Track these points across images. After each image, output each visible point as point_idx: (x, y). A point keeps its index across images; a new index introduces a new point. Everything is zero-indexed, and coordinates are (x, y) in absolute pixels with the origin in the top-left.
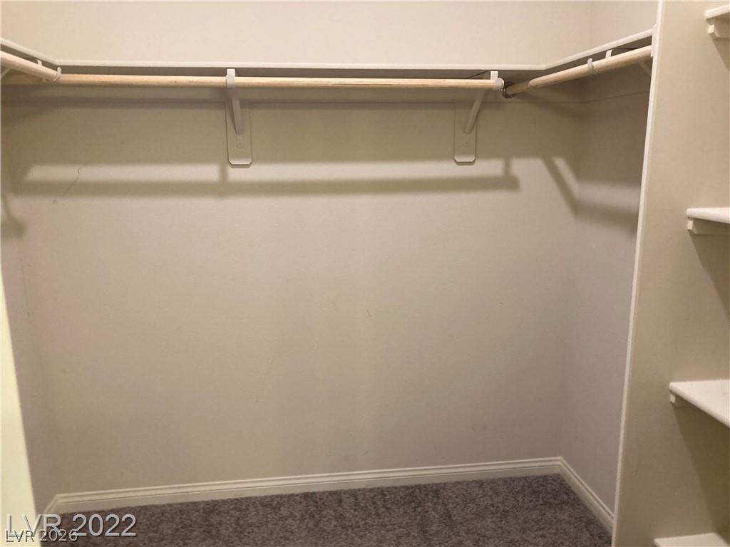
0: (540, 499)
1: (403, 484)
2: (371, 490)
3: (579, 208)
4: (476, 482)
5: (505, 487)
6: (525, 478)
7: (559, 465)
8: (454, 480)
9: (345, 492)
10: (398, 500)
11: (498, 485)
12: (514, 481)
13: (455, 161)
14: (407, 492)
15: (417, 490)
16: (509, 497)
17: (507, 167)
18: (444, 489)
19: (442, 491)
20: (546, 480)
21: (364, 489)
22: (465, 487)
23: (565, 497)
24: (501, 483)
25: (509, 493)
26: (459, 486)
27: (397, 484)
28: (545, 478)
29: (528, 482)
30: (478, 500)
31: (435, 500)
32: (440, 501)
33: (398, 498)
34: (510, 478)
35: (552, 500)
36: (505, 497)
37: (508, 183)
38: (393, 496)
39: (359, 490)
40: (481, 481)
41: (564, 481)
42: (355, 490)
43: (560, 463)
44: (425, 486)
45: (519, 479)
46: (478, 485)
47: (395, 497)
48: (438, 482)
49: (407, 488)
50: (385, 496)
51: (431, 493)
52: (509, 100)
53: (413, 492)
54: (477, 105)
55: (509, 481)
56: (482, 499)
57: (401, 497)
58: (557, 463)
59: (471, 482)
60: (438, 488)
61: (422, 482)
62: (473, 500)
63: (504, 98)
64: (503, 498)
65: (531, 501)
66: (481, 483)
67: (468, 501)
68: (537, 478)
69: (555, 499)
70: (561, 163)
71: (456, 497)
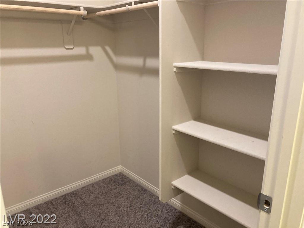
0: (117, 184)
1: (59, 196)
2: (45, 203)
3: (117, 67)
4: (90, 185)
5: (103, 183)
6: (109, 177)
7: (120, 169)
8: (81, 187)
9: (32, 208)
10: (60, 203)
11: (99, 183)
12: (105, 180)
13: (65, 47)
14: (62, 198)
15: (67, 196)
16: (106, 187)
17: (87, 50)
18: (78, 192)
19: (77, 193)
20: (117, 176)
21: (41, 204)
22: (87, 188)
23: (125, 180)
24: (100, 182)
25: (105, 185)
26: (84, 189)
27: (56, 197)
28: (116, 175)
29: (110, 179)
30: (94, 192)
31: (76, 198)
32: (78, 197)
33: (59, 202)
34: (103, 179)
35: (122, 183)
36: (104, 187)
37: (88, 57)
38: (56, 202)
39: (39, 205)
40: (92, 184)
41: (123, 174)
42: (37, 206)
43: (120, 168)
44: (69, 193)
45: (107, 178)
46: (92, 186)
47: (58, 202)
48: (74, 190)
49: (62, 197)
50: (53, 203)
51: (73, 195)
52: (84, 21)
53: (65, 197)
54: (73, 22)
55: (103, 181)
56: (95, 191)
57: (61, 201)
58: (119, 168)
59: (88, 186)
60: (76, 192)
61: (68, 192)
62: (92, 193)
63: (83, 20)
64: (103, 188)
65: (114, 186)
66: (92, 185)
67: (90, 194)
68: (113, 176)
69: (122, 182)
70: (108, 48)
71: (85, 193)
